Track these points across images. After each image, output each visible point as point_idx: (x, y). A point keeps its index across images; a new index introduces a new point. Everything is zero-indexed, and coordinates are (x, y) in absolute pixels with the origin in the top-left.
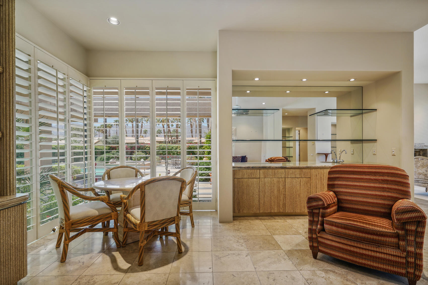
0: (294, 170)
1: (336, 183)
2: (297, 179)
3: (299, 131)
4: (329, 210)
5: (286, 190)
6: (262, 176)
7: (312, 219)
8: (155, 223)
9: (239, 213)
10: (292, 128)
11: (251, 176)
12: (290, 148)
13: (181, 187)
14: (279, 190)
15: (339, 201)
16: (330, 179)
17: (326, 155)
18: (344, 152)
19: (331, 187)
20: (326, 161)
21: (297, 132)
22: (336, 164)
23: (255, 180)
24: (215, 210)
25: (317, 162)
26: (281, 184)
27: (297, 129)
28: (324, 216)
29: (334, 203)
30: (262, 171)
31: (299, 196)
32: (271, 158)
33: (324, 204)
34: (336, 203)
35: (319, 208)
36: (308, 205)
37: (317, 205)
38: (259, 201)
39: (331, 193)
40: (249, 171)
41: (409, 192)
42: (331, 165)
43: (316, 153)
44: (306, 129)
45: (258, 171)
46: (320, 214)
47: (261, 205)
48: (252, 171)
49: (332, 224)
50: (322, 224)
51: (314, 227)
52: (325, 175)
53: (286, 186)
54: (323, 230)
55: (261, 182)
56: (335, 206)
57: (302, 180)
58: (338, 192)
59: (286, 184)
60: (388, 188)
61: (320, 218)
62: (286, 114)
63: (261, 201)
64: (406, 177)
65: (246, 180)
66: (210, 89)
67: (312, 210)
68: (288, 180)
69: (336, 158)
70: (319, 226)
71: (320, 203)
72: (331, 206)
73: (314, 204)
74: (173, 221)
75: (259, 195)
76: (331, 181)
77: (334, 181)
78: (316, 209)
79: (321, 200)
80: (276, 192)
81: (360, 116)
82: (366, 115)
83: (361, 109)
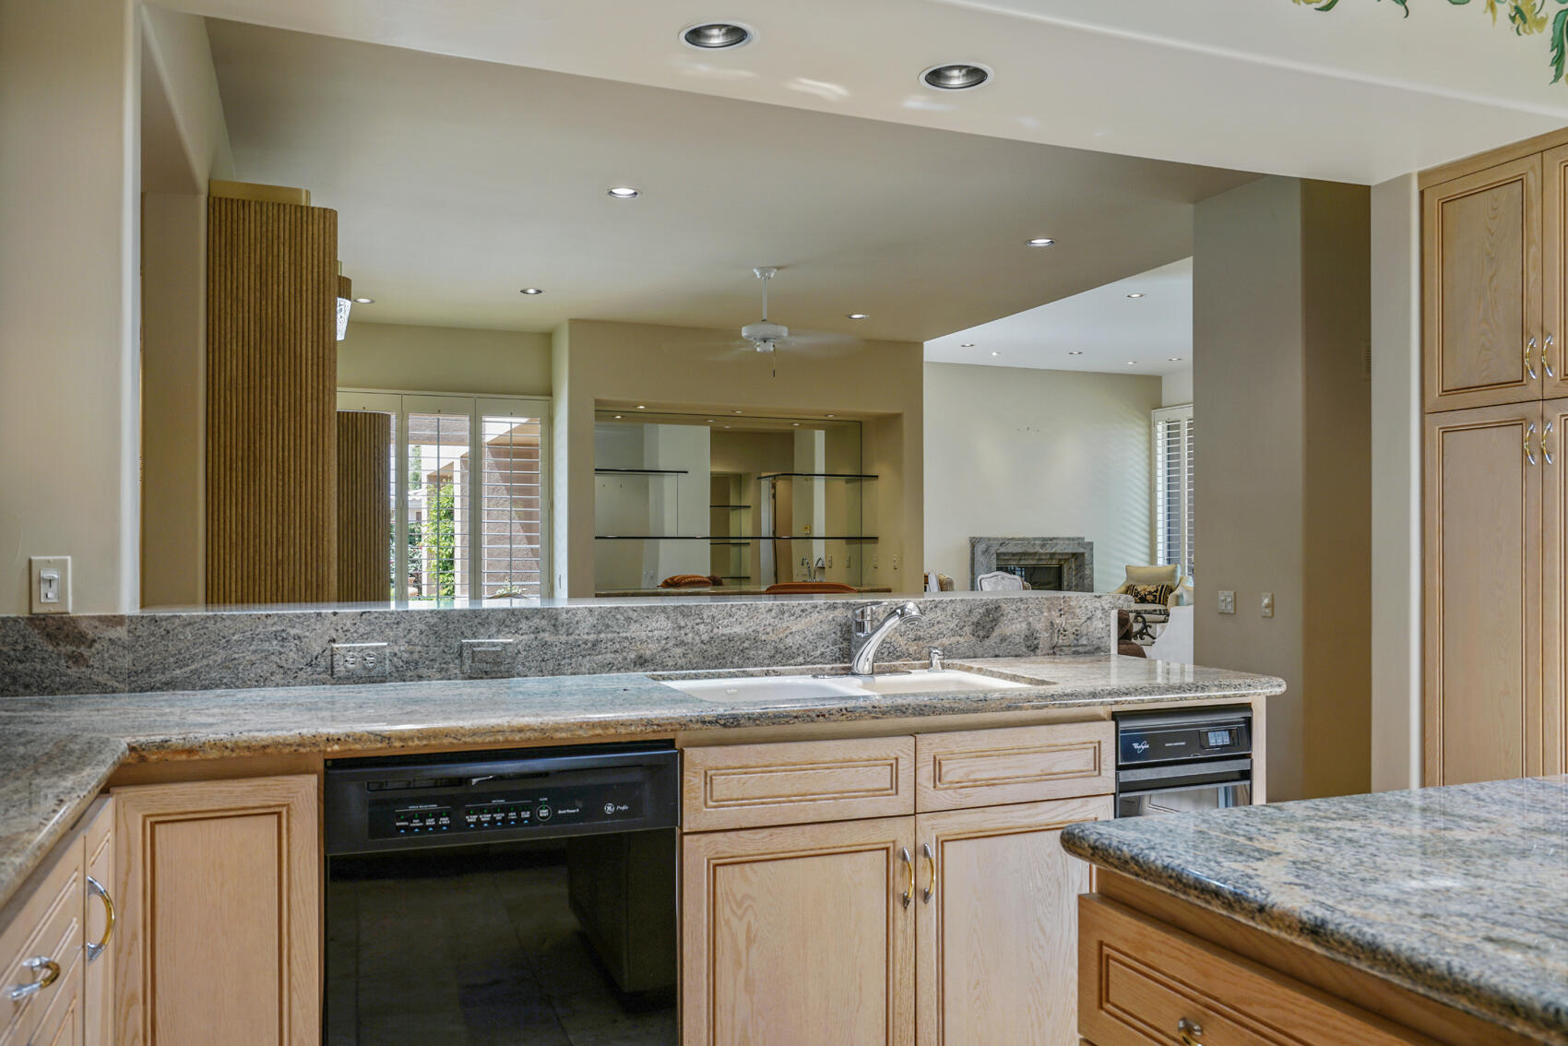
3: (774, 488)
10: (748, 477)
12: (743, 548)
32: (672, 579)
81: (858, 484)
82: (866, 484)
83: (859, 474)
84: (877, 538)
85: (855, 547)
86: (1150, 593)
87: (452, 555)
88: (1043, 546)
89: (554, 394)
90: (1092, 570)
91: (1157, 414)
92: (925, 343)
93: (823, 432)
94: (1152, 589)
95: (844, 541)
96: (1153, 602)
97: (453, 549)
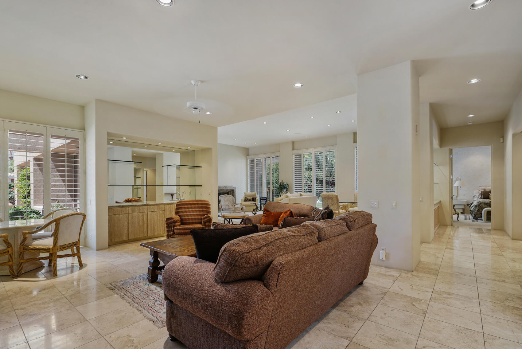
0: (153, 206)
1: (180, 210)
2: (155, 212)
3: (146, 172)
4: (176, 224)
5: (148, 220)
6: (130, 212)
7: (168, 230)
8: (64, 246)
9: (111, 242)
10: (140, 169)
11: (122, 212)
12: (138, 189)
13: (83, 220)
14: (143, 221)
15: (181, 220)
16: (177, 209)
17: (172, 195)
18: (185, 193)
19: (177, 213)
20: (172, 199)
21: (145, 172)
22: (180, 201)
23: (125, 215)
24: (83, 246)
25: (164, 201)
26: (144, 217)
27: (145, 169)
28: (174, 226)
29: (179, 220)
30: (130, 208)
31: (157, 223)
32: (128, 199)
33: (174, 221)
34: (180, 221)
35: (172, 223)
36: (166, 223)
37: (171, 222)
38: (128, 231)
39: (178, 216)
40: (120, 209)
41: (210, 211)
42: (176, 202)
43: (164, 193)
44: (154, 171)
45: (127, 208)
46: (173, 226)
47: (129, 233)
48: (123, 209)
49: (178, 229)
50: (174, 231)
51: (169, 234)
52: (173, 208)
53: (148, 218)
54: (174, 234)
55: (129, 217)
56: (180, 222)
57: (159, 213)
58: (181, 215)
59: (148, 216)
60: (202, 210)
61: (172, 228)
62: (135, 154)
63: (129, 231)
64: (209, 204)
65: (117, 216)
66: (78, 139)
67: (168, 224)
68: (149, 214)
69: (180, 197)
70: (172, 232)
71: (173, 220)
72: (178, 222)
73: (170, 221)
74: (76, 244)
75: (128, 226)
76: (177, 210)
77: (179, 209)
78: (170, 224)
79: (173, 219)
80: (141, 223)
81: (194, 169)
82: (197, 169)
83: (194, 166)
84: (202, 185)
85: (193, 188)
86: (251, 199)
87: (29, 193)
88: (225, 188)
89: (86, 129)
90: (236, 193)
91: (248, 157)
92: (218, 128)
93: (180, 154)
94: (251, 198)
95: (188, 186)
96: (252, 201)
97: (30, 190)
